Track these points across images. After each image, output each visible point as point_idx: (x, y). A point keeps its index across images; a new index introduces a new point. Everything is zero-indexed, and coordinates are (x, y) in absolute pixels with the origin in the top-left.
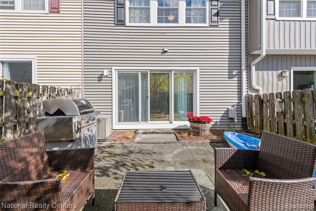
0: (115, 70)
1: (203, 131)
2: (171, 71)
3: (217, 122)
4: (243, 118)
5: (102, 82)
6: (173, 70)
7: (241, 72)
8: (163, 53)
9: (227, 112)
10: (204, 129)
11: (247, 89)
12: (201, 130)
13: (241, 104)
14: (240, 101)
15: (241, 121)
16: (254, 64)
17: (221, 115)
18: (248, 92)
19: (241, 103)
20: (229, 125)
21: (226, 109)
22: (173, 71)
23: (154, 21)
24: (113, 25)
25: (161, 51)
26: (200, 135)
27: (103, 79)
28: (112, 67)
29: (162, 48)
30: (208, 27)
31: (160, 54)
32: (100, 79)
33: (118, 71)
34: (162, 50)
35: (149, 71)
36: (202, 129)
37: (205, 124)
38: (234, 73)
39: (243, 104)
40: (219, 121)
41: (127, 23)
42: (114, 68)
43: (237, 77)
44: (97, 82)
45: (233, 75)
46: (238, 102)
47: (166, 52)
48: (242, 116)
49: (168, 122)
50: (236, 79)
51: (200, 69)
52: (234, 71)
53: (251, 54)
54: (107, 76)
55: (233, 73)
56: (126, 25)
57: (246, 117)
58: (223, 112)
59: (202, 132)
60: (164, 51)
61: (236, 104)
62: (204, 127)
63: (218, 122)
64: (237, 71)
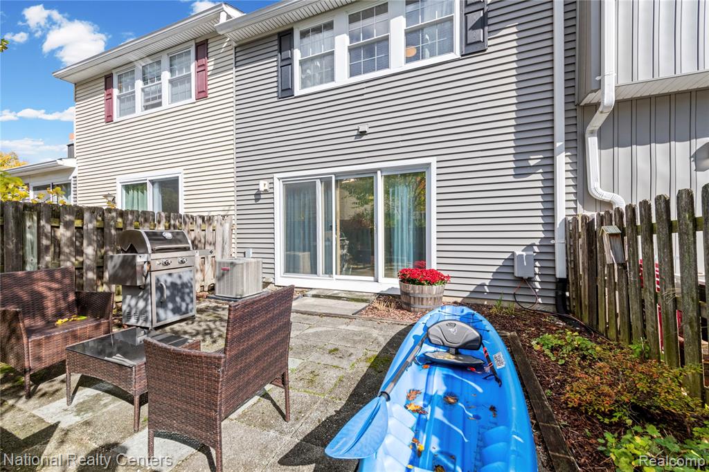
0: (279, 179)
1: (417, 301)
2: (375, 171)
3: (483, 285)
4: (557, 279)
5: (260, 201)
6: (380, 169)
7: (553, 158)
8: (358, 137)
9: (509, 263)
10: (419, 296)
11: (575, 201)
12: (412, 299)
13: (552, 242)
14: (549, 235)
15: (552, 286)
16: (592, 133)
17: (494, 269)
18: (576, 209)
19: (554, 238)
20: (514, 295)
21: (507, 256)
22: (379, 172)
23: (342, 75)
24: (276, 99)
25: (355, 133)
26: (412, 309)
27: (262, 196)
28: (274, 174)
29: (355, 127)
30: (459, 60)
31: (353, 139)
32: (258, 197)
33: (283, 181)
34: (357, 131)
35: (333, 177)
36: (414, 298)
37: (420, 286)
38: (532, 163)
39: (559, 242)
40: (487, 284)
41: (298, 91)
42: (276, 176)
43: (541, 171)
44: (253, 202)
45: (530, 166)
46: (542, 235)
47: (363, 133)
48: (555, 275)
49: (372, 278)
50: (540, 177)
51: (437, 162)
52: (532, 157)
53: (586, 105)
54: (266, 192)
55: (530, 161)
56: (295, 95)
57: (565, 277)
58: (500, 262)
59: (415, 303)
60: (361, 132)
61: (537, 242)
62: (419, 293)
63: (486, 287)
64: (541, 156)
